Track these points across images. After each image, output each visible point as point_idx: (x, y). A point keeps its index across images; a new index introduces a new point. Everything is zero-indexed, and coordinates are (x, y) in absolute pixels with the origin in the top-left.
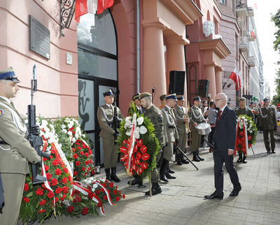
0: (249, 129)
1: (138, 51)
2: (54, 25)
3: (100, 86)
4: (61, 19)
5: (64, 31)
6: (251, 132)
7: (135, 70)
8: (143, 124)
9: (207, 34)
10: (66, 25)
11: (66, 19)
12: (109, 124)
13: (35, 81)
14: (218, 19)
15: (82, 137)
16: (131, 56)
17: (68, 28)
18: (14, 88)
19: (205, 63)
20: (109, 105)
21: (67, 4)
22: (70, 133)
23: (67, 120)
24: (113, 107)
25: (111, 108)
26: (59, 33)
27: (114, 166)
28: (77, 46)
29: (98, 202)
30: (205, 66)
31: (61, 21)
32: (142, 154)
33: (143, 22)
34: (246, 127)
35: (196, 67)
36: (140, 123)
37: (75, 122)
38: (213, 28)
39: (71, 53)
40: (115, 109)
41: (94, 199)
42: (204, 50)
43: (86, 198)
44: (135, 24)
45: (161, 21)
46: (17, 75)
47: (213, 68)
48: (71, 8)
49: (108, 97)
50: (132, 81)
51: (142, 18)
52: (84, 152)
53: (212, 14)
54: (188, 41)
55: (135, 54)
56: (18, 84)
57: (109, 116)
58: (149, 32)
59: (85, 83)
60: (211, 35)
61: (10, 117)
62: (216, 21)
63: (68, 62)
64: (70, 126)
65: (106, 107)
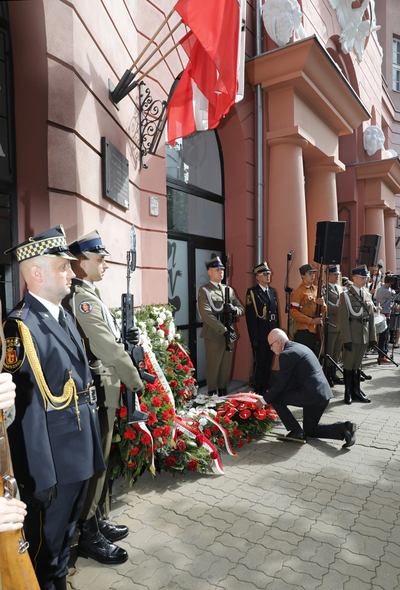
1: (260, 188)
2: (132, 149)
3: (197, 250)
4: (142, 137)
5: (147, 158)
7: (254, 220)
9: (372, 150)
10: (150, 149)
11: (149, 139)
12: (216, 314)
13: (134, 253)
14: (388, 121)
15: (176, 338)
16: (249, 196)
17: (154, 154)
18: (101, 265)
19: (366, 204)
20: (216, 284)
21: (152, 112)
22: (162, 332)
23: (155, 311)
24: (223, 287)
25: (220, 289)
26: (138, 163)
27: (223, 387)
28: (165, 184)
29: (211, 451)
30: (366, 209)
31: (141, 141)
33: (269, 135)
35: (349, 211)
37: (167, 315)
38: (383, 139)
39: (157, 197)
40: (227, 290)
41: (205, 446)
42: (364, 180)
43: (193, 444)
44: (254, 140)
45: (301, 132)
46: (104, 244)
47: (382, 211)
48: (159, 119)
49: (214, 269)
50: (249, 241)
51: (266, 128)
52: (183, 364)
53: (380, 112)
54: (342, 166)
55: (254, 193)
56: (106, 258)
57: (217, 303)
58: (278, 153)
59: (174, 245)
60: (379, 152)
61: (100, 316)
62: (385, 126)
63: (153, 212)
64: (161, 321)
65: (211, 287)
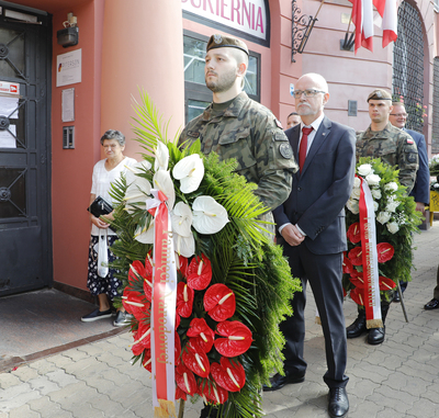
0: (384, 217)
6: (394, 228)
8: (205, 188)
32: (212, 324)
34: (371, 207)
36: (190, 186)
